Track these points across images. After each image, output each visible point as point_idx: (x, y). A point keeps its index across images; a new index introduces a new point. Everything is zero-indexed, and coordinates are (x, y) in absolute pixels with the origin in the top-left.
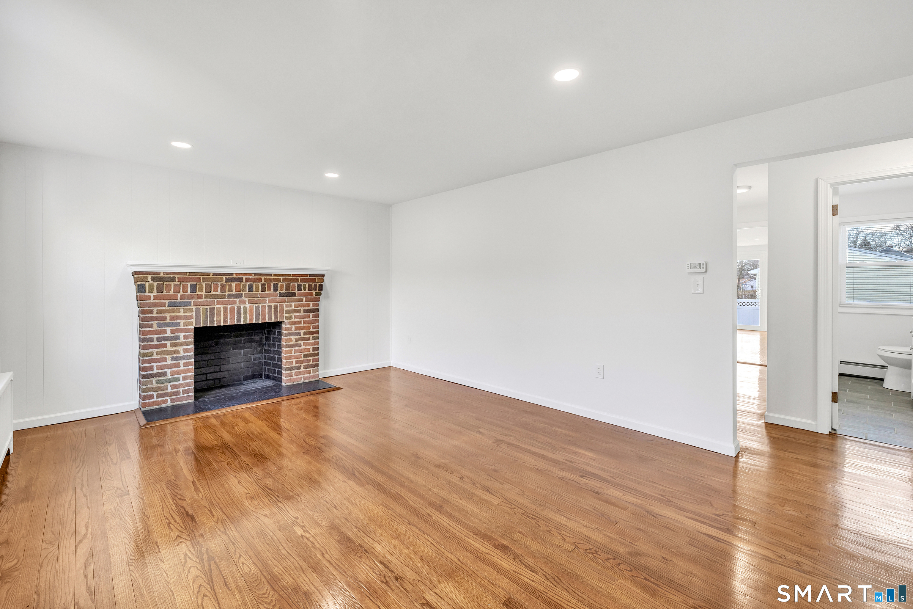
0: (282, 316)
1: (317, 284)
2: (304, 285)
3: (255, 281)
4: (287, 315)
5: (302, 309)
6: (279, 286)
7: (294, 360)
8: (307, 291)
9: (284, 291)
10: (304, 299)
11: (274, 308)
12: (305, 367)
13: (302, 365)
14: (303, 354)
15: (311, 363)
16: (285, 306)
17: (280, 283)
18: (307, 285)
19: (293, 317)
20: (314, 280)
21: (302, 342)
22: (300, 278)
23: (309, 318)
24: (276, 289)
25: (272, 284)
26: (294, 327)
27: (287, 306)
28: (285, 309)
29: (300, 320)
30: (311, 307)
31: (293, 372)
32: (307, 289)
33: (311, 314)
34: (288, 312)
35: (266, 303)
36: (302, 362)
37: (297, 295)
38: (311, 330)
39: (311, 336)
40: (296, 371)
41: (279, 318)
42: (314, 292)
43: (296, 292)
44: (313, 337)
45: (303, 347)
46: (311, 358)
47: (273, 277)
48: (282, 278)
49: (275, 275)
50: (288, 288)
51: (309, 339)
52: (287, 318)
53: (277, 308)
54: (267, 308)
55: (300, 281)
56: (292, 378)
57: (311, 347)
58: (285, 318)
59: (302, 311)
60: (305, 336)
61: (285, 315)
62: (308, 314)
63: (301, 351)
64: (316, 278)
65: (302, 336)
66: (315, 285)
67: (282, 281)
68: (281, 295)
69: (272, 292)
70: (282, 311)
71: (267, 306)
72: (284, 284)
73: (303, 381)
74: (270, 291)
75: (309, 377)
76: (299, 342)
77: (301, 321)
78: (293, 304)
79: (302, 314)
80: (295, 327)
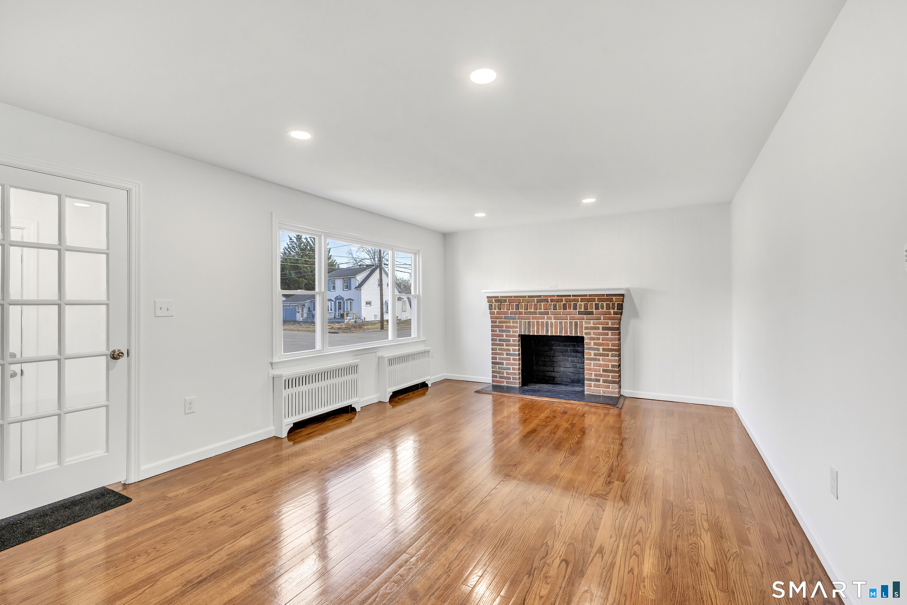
0: (581, 332)
1: (615, 304)
2: (602, 305)
3: (558, 301)
4: (586, 331)
5: (601, 326)
6: (578, 305)
7: (593, 373)
8: (605, 310)
9: (583, 310)
10: (602, 317)
11: (575, 324)
12: (604, 381)
13: (601, 379)
14: (601, 369)
15: (610, 379)
16: (584, 323)
17: (579, 303)
18: (605, 305)
19: (592, 334)
20: (611, 300)
21: (601, 358)
22: (596, 298)
23: (608, 335)
24: (575, 308)
25: (572, 303)
26: (592, 342)
27: (586, 323)
28: (584, 325)
29: (599, 336)
30: (610, 325)
31: (593, 383)
32: (605, 308)
33: (610, 332)
34: (587, 328)
35: (567, 319)
36: (601, 376)
37: (594, 314)
38: (610, 347)
39: (610, 353)
40: (595, 383)
41: (579, 333)
42: (612, 311)
43: (594, 310)
44: (612, 354)
45: (601, 362)
46: (610, 374)
47: (572, 298)
48: (579, 298)
49: (573, 296)
50: (586, 307)
51: (608, 355)
52: (586, 334)
53: (577, 324)
54: (568, 324)
55: (596, 301)
56: (591, 388)
57: (610, 364)
58: (584, 334)
59: (601, 328)
60: (604, 352)
61: (584, 331)
62: (607, 331)
63: (600, 365)
64: (614, 298)
65: (601, 351)
66: (614, 304)
67: (580, 301)
68: (580, 313)
69: (572, 310)
70: (581, 327)
71: (568, 322)
72: (583, 303)
73: (601, 394)
74: (571, 309)
75: (609, 392)
76: (598, 357)
77: (600, 338)
78: (592, 321)
79: (601, 331)
80: (594, 343)
